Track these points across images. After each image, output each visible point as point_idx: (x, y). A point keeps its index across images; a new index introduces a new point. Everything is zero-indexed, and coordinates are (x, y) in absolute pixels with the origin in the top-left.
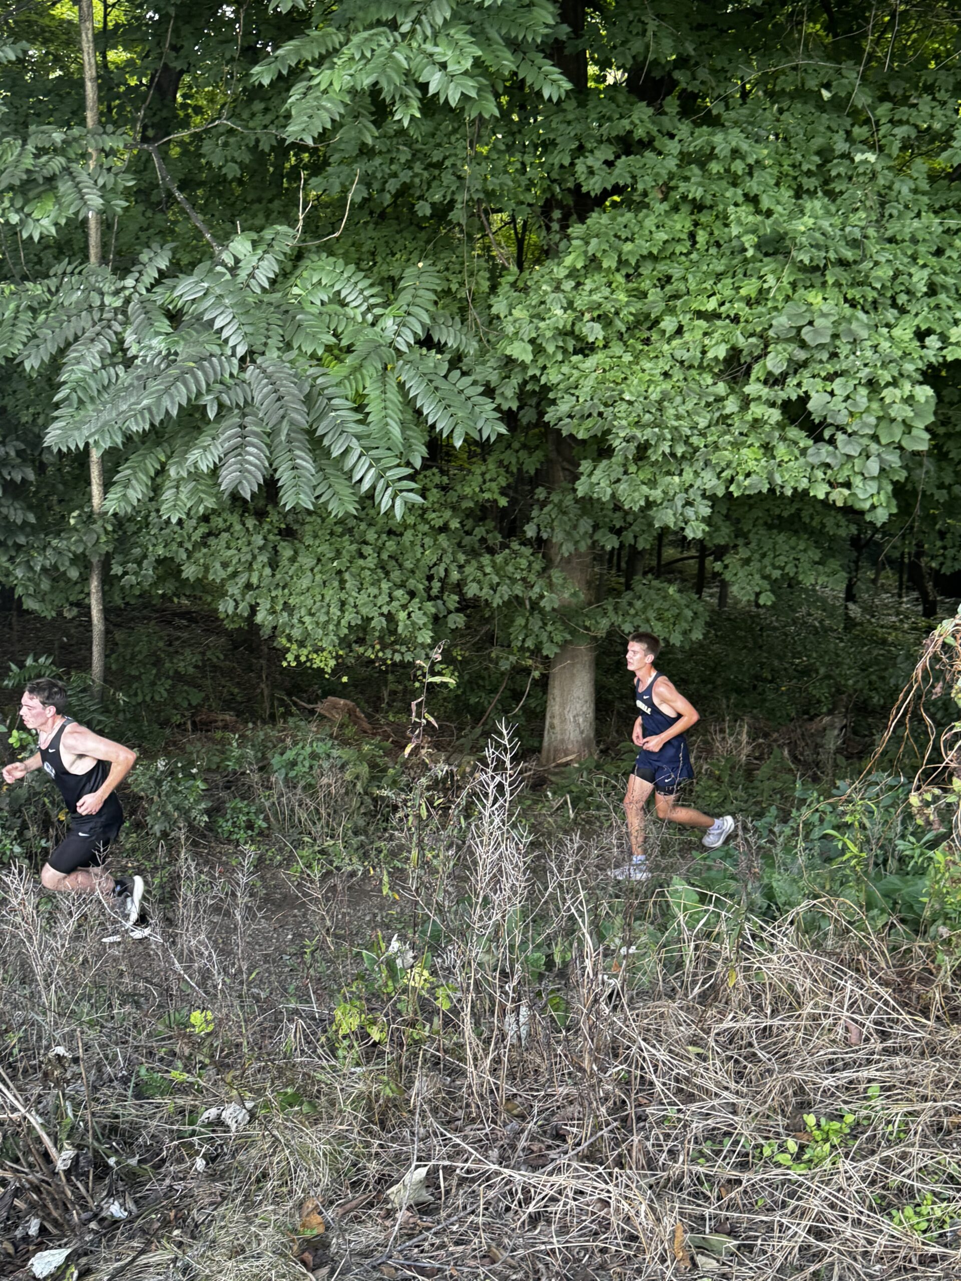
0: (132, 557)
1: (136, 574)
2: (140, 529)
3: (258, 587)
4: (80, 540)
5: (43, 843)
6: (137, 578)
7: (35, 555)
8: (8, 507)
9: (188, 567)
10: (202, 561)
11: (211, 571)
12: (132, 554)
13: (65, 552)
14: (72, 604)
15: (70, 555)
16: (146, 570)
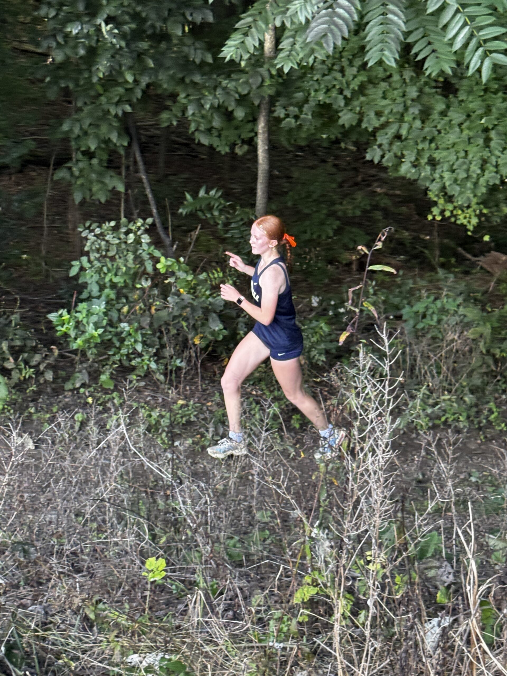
0: (294, 101)
1: (296, 117)
2: (304, 74)
3: (406, 139)
4: (246, 83)
5: (178, 362)
6: (296, 122)
7: (207, 94)
8: (189, 46)
9: (345, 114)
10: (358, 109)
11: (365, 119)
12: (296, 98)
13: (232, 93)
14: (244, 142)
15: (237, 96)
16: (306, 114)
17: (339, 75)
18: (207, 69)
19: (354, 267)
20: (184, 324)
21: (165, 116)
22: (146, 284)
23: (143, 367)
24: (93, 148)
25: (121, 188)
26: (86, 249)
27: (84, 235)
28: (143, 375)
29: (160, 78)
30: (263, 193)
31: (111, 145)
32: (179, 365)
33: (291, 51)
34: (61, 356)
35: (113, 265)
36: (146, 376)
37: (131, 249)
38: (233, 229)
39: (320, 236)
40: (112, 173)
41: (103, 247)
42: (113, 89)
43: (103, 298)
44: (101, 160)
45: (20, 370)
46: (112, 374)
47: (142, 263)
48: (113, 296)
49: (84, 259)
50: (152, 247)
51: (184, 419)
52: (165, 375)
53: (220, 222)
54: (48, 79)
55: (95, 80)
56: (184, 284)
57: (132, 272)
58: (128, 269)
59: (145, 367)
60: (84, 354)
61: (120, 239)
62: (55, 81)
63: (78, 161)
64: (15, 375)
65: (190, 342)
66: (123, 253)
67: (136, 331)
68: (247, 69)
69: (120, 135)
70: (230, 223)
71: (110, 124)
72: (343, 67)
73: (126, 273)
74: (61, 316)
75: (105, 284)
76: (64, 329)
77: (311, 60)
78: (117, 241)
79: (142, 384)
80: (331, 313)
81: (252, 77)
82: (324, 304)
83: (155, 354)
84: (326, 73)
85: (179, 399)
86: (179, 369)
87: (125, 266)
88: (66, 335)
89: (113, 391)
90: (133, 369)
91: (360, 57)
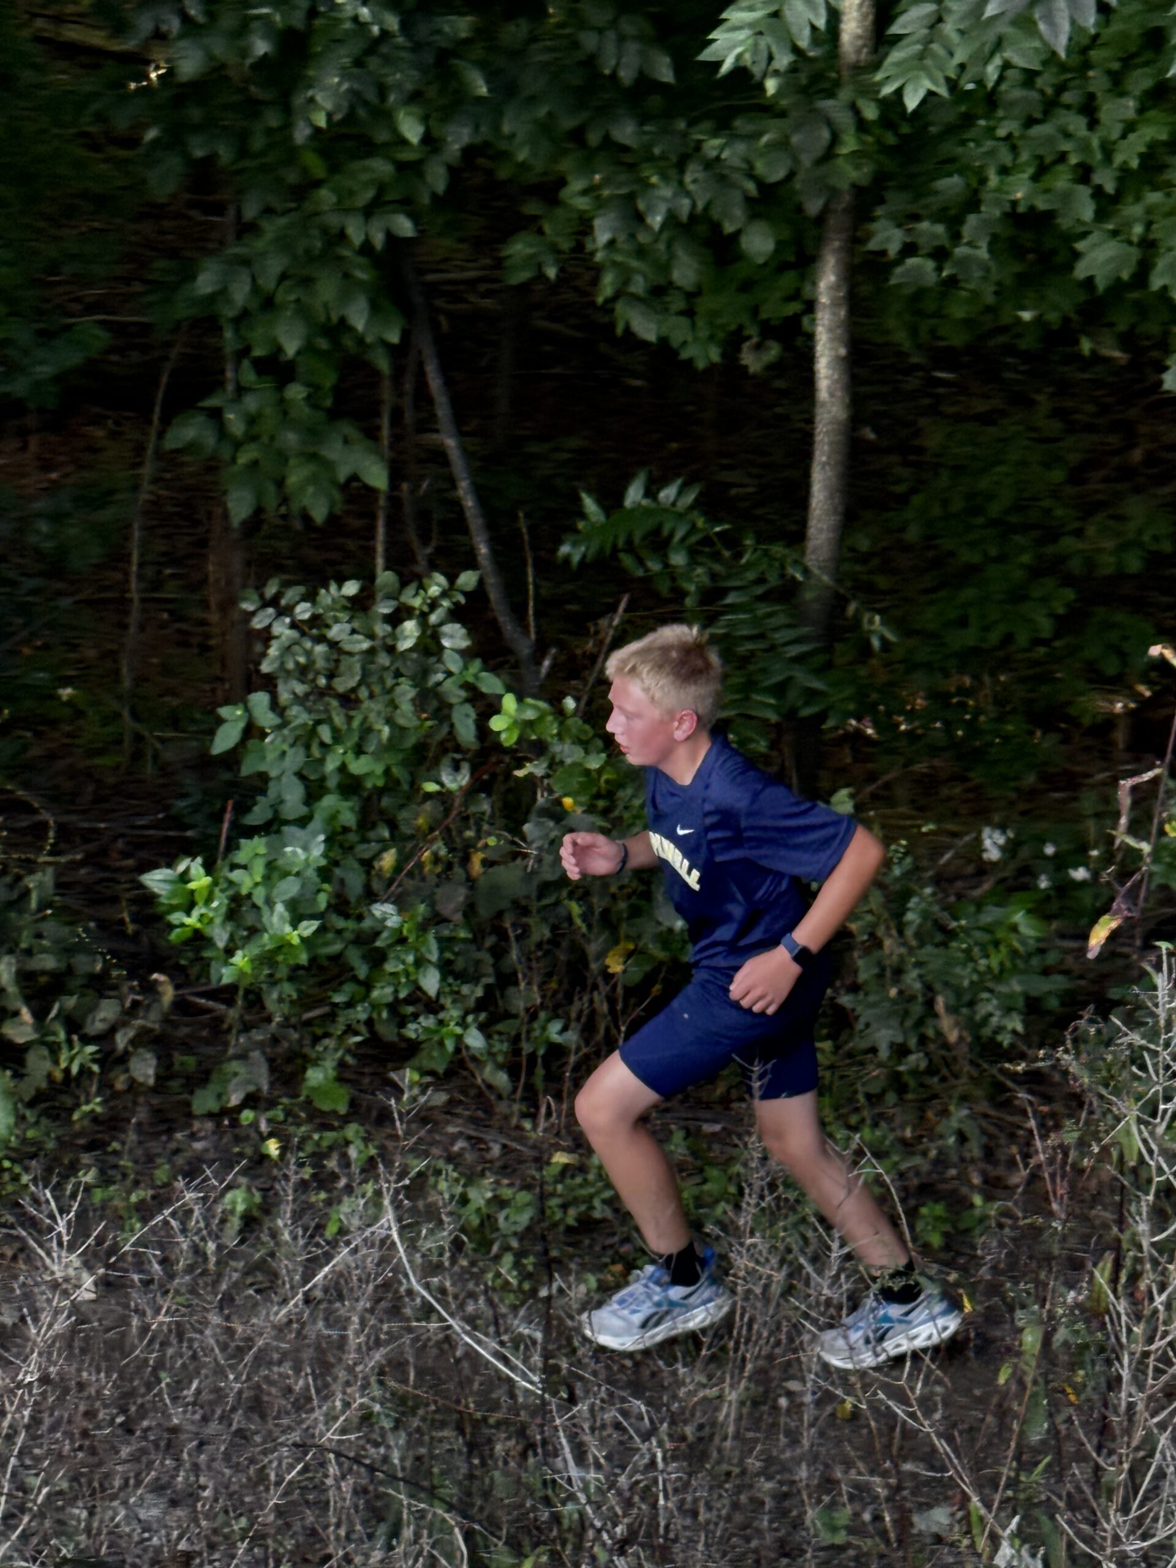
0: (933, 202)
1: (940, 255)
2: (968, 120)
4: (782, 144)
5: (554, 1032)
6: (939, 269)
7: (654, 179)
8: (600, 31)
9: (1094, 246)
10: (1138, 230)
11: (1161, 264)
12: (936, 193)
13: (737, 177)
14: (768, 331)
15: (751, 187)
16: (970, 244)
17: (1077, 124)
18: (655, 101)
19: (1120, 736)
20: (575, 909)
21: (519, 248)
22: (455, 781)
23: (441, 1043)
24: (291, 348)
25: (377, 477)
26: (265, 667)
27: (258, 623)
28: (441, 1069)
29: (506, 129)
30: (831, 497)
31: (348, 342)
32: (556, 1038)
33: (928, 41)
34: (181, 1006)
35: (349, 719)
36: (450, 1074)
37: (408, 668)
38: (733, 608)
39: (1008, 639)
40: (348, 428)
41: (320, 664)
42: (356, 165)
43: (316, 823)
44: (315, 388)
45: (54, 1050)
46: (341, 1065)
47: (443, 712)
48: (348, 818)
49: (260, 700)
50: (477, 664)
51: (572, 1212)
52: (513, 1071)
53: (692, 588)
54: (151, 134)
55: (301, 134)
56: (576, 781)
57: (411, 741)
58: (399, 731)
59: (450, 1045)
60: (255, 999)
61: (371, 636)
62: (174, 139)
63: (241, 390)
64: (38, 1066)
65: (594, 966)
66: (382, 681)
67: (423, 928)
68: (784, 103)
69: (375, 308)
70: (724, 592)
71: (347, 276)
72: (1091, 97)
73: (392, 745)
74: (185, 878)
75: (323, 779)
76: (192, 921)
77: (992, 72)
78: (366, 645)
79: (441, 1098)
80: (1044, 883)
81: (798, 127)
82: (1025, 852)
83: (481, 1005)
84: (1038, 115)
85: (558, 1148)
86: (556, 1051)
87: (389, 721)
88: (199, 939)
89: (346, 1120)
90: (408, 1051)
91: (1147, 64)
